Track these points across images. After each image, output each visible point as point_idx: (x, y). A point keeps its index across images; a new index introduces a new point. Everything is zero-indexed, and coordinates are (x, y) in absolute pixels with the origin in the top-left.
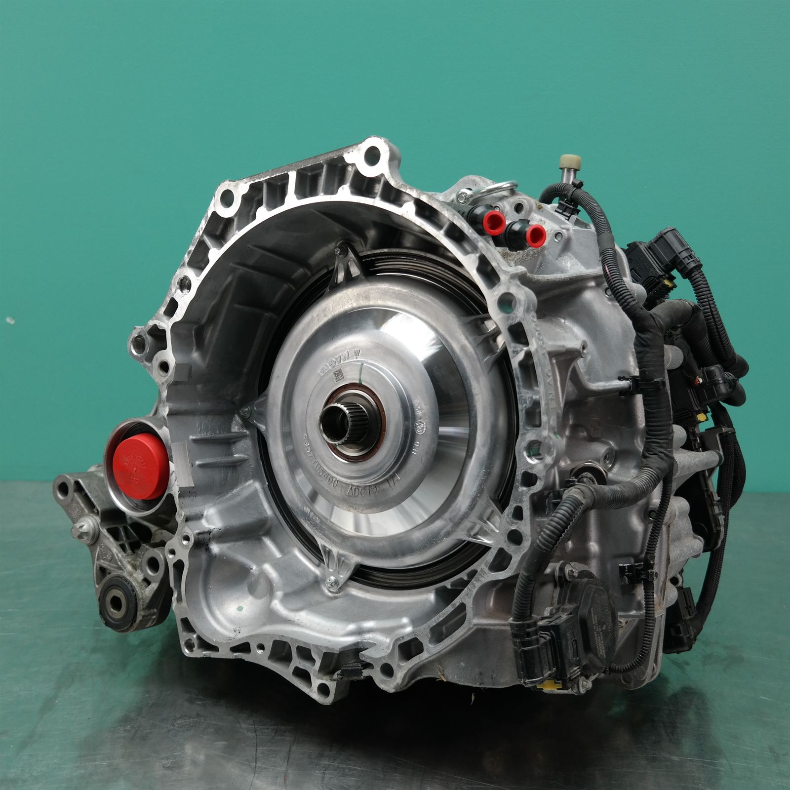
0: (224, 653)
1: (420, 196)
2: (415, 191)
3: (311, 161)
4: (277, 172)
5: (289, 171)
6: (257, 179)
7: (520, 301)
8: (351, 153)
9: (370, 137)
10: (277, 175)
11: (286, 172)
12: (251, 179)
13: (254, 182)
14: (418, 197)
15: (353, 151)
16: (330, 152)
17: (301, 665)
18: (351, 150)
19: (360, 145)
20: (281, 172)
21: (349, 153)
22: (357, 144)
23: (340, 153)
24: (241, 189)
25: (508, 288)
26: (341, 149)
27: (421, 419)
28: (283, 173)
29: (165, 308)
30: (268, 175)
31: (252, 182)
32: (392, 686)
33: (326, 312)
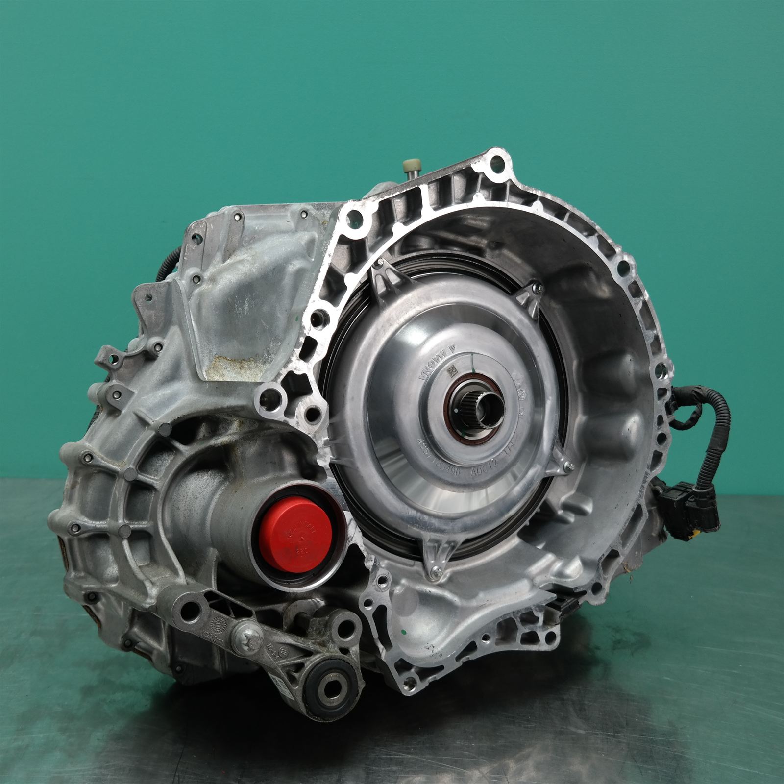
0: (452, 666)
1: (544, 195)
2: (540, 191)
3: (440, 173)
4: (408, 187)
5: (420, 185)
6: (386, 196)
7: (631, 265)
8: (477, 163)
9: (492, 148)
10: (408, 189)
11: (416, 186)
12: (379, 196)
13: (383, 199)
14: (543, 196)
15: (479, 162)
16: (458, 164)
17: (527, 629)
18: (477, 160)
19: (484, 156)
20: (411, 187)
21: (476, 163)
22: (482, 155)
23: (468, 164)
24: (369, 208)
25: (623, 258)
26: (467, 160)
27: (520, 387)
28: (413, 188)
29: (301, 349)
30: (397, 191)
31: (381, 200)
32: (603, 598)
33: (391, 322)
